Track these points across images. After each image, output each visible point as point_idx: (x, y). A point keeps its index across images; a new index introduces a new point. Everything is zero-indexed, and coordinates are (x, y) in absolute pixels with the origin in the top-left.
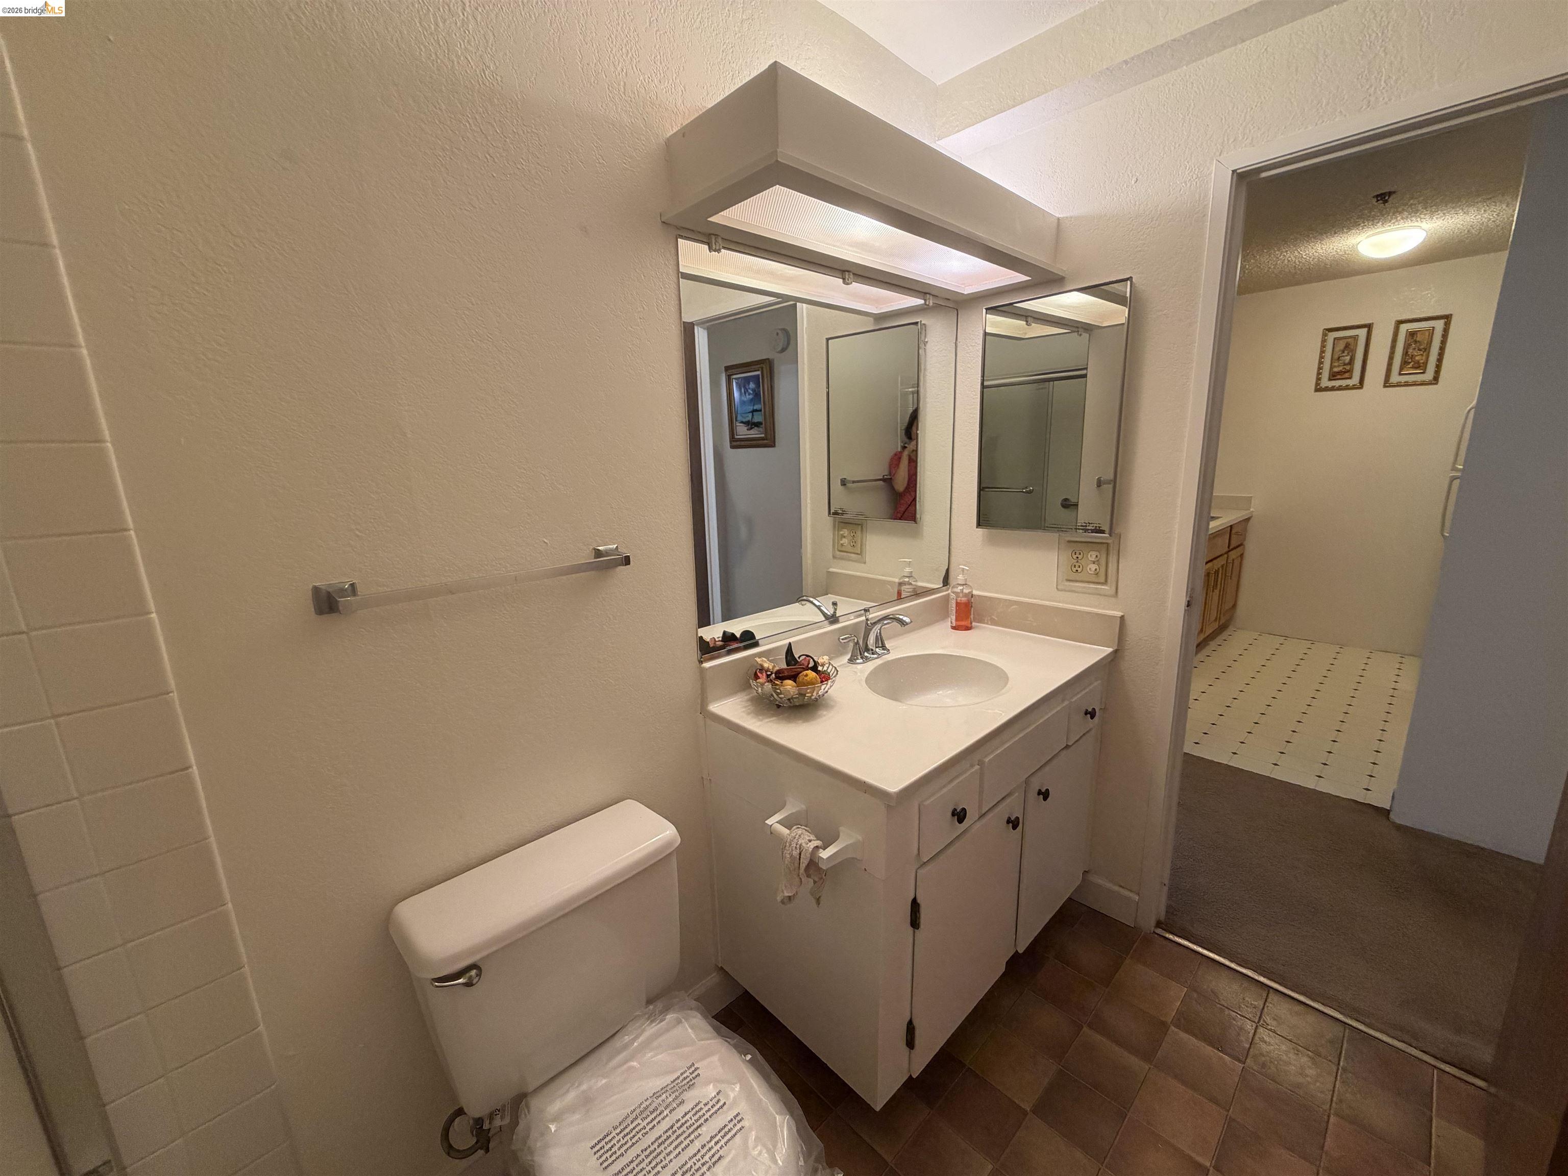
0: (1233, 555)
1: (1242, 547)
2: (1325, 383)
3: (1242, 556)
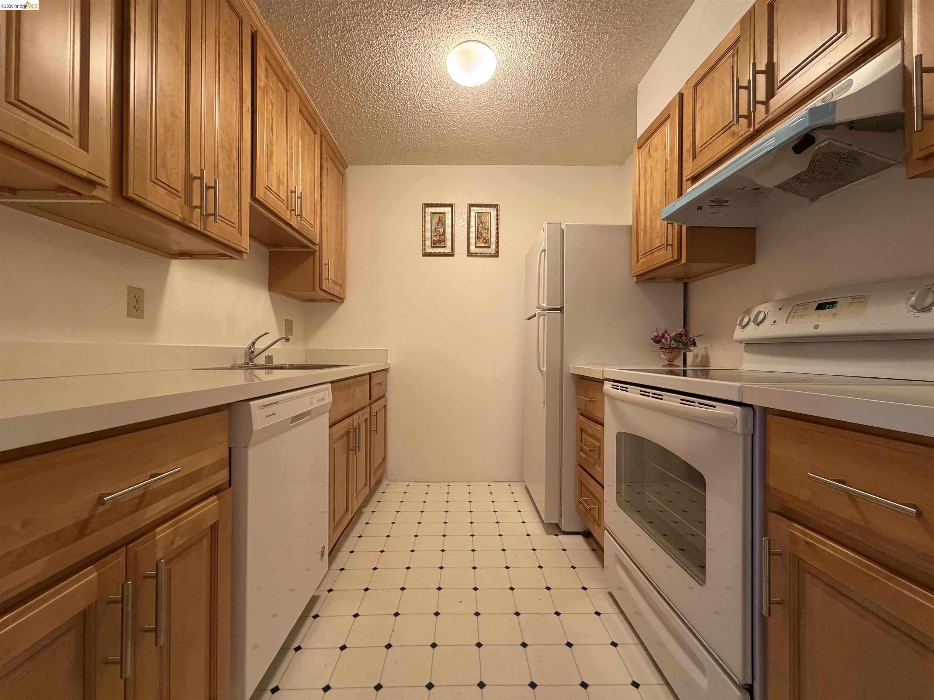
0: (376, 406)
1: (383, 399)
2: (429, 249)
3: (385, 407)
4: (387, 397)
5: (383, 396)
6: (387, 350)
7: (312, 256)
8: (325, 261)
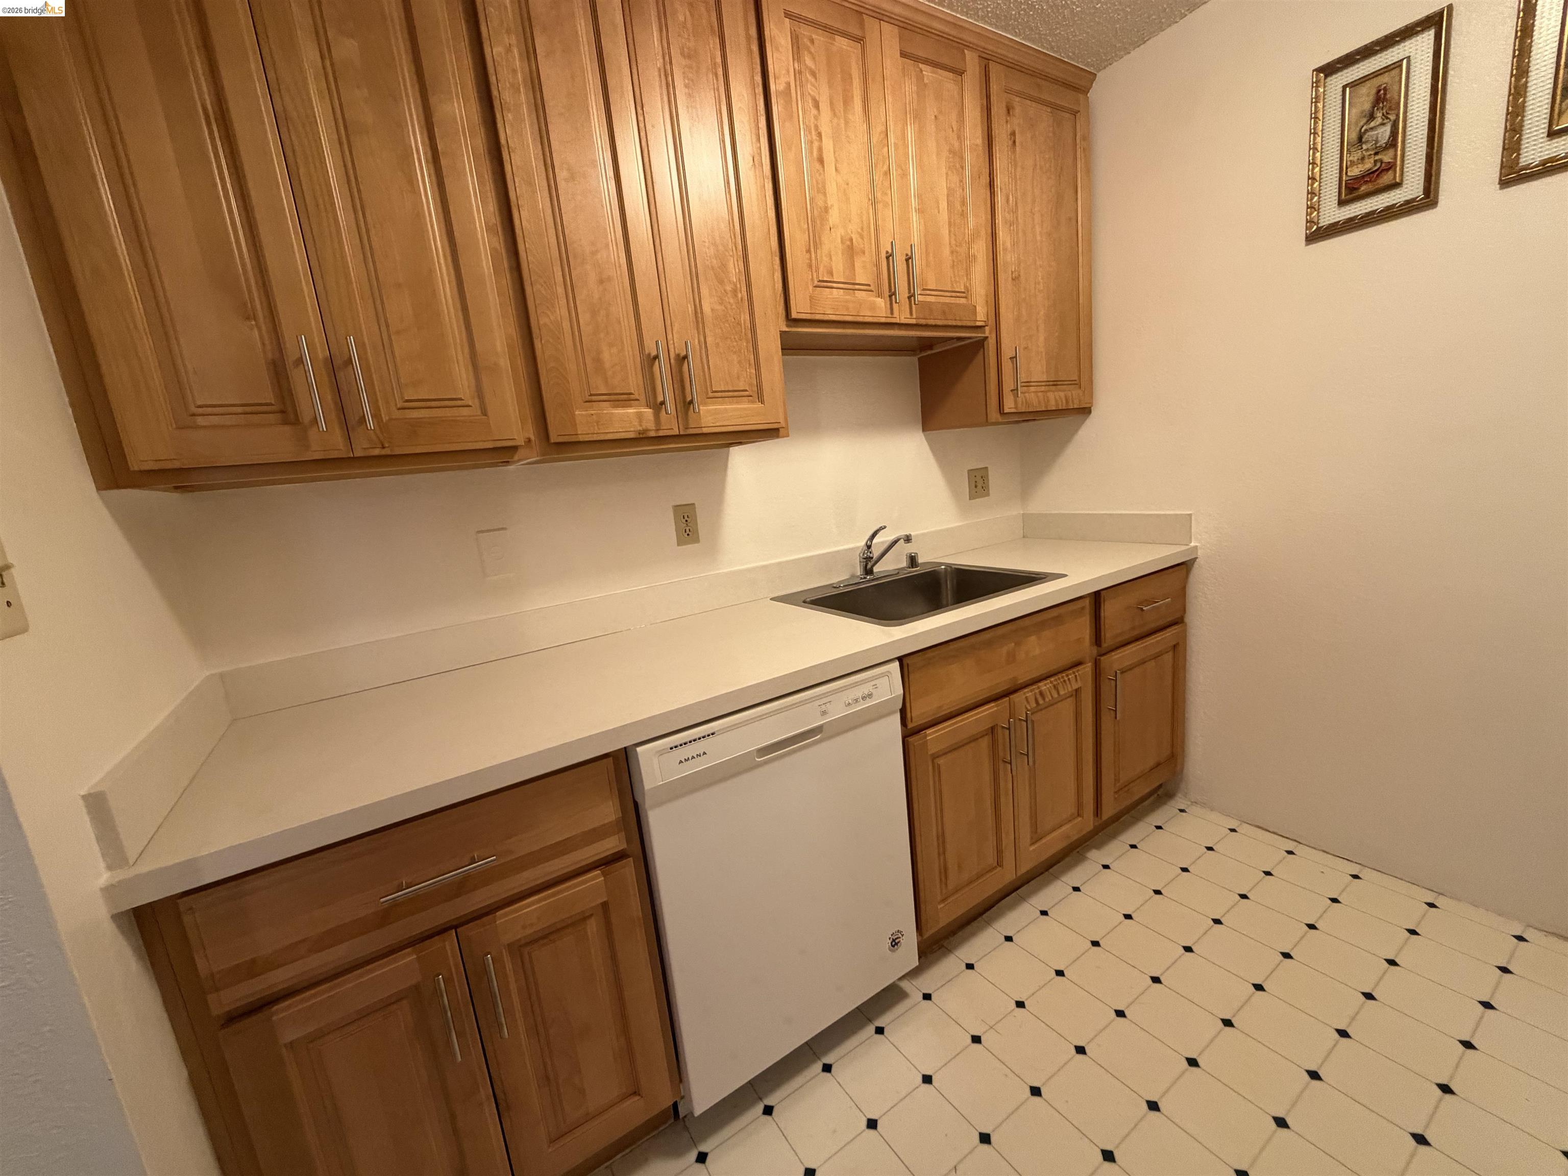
2: (1331, 214)
4: (1186, 625)
5: (1179, 621)
6: (1190, 515)
7: (982, 350)
8: (1007, 352)
